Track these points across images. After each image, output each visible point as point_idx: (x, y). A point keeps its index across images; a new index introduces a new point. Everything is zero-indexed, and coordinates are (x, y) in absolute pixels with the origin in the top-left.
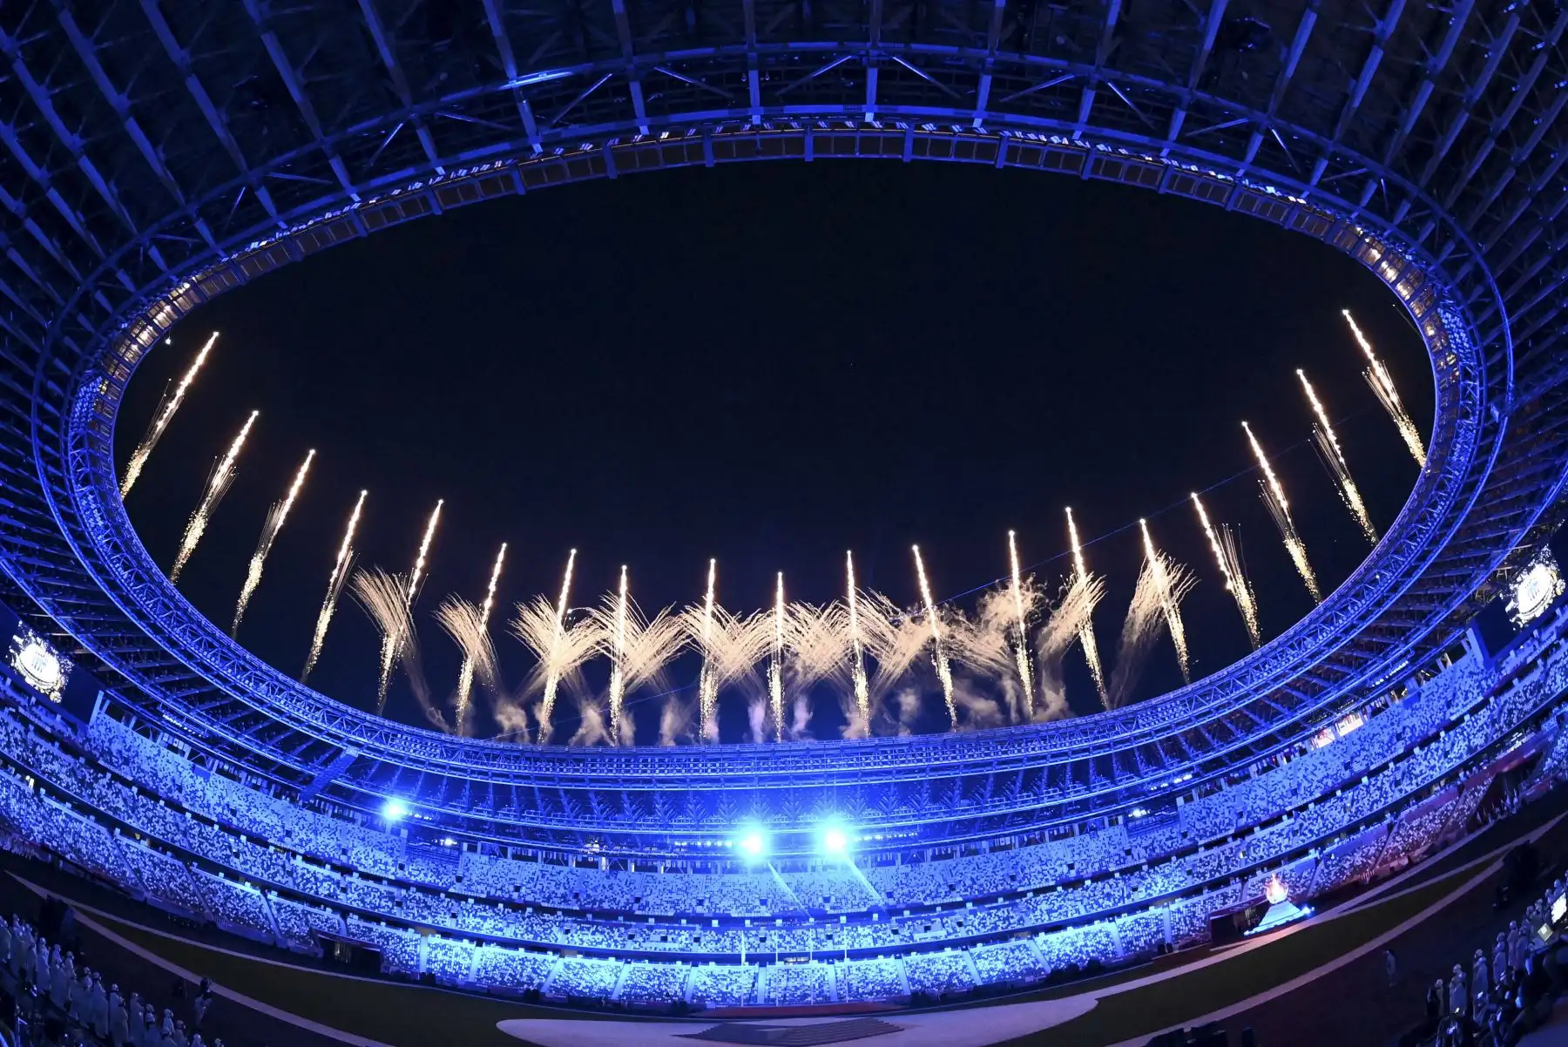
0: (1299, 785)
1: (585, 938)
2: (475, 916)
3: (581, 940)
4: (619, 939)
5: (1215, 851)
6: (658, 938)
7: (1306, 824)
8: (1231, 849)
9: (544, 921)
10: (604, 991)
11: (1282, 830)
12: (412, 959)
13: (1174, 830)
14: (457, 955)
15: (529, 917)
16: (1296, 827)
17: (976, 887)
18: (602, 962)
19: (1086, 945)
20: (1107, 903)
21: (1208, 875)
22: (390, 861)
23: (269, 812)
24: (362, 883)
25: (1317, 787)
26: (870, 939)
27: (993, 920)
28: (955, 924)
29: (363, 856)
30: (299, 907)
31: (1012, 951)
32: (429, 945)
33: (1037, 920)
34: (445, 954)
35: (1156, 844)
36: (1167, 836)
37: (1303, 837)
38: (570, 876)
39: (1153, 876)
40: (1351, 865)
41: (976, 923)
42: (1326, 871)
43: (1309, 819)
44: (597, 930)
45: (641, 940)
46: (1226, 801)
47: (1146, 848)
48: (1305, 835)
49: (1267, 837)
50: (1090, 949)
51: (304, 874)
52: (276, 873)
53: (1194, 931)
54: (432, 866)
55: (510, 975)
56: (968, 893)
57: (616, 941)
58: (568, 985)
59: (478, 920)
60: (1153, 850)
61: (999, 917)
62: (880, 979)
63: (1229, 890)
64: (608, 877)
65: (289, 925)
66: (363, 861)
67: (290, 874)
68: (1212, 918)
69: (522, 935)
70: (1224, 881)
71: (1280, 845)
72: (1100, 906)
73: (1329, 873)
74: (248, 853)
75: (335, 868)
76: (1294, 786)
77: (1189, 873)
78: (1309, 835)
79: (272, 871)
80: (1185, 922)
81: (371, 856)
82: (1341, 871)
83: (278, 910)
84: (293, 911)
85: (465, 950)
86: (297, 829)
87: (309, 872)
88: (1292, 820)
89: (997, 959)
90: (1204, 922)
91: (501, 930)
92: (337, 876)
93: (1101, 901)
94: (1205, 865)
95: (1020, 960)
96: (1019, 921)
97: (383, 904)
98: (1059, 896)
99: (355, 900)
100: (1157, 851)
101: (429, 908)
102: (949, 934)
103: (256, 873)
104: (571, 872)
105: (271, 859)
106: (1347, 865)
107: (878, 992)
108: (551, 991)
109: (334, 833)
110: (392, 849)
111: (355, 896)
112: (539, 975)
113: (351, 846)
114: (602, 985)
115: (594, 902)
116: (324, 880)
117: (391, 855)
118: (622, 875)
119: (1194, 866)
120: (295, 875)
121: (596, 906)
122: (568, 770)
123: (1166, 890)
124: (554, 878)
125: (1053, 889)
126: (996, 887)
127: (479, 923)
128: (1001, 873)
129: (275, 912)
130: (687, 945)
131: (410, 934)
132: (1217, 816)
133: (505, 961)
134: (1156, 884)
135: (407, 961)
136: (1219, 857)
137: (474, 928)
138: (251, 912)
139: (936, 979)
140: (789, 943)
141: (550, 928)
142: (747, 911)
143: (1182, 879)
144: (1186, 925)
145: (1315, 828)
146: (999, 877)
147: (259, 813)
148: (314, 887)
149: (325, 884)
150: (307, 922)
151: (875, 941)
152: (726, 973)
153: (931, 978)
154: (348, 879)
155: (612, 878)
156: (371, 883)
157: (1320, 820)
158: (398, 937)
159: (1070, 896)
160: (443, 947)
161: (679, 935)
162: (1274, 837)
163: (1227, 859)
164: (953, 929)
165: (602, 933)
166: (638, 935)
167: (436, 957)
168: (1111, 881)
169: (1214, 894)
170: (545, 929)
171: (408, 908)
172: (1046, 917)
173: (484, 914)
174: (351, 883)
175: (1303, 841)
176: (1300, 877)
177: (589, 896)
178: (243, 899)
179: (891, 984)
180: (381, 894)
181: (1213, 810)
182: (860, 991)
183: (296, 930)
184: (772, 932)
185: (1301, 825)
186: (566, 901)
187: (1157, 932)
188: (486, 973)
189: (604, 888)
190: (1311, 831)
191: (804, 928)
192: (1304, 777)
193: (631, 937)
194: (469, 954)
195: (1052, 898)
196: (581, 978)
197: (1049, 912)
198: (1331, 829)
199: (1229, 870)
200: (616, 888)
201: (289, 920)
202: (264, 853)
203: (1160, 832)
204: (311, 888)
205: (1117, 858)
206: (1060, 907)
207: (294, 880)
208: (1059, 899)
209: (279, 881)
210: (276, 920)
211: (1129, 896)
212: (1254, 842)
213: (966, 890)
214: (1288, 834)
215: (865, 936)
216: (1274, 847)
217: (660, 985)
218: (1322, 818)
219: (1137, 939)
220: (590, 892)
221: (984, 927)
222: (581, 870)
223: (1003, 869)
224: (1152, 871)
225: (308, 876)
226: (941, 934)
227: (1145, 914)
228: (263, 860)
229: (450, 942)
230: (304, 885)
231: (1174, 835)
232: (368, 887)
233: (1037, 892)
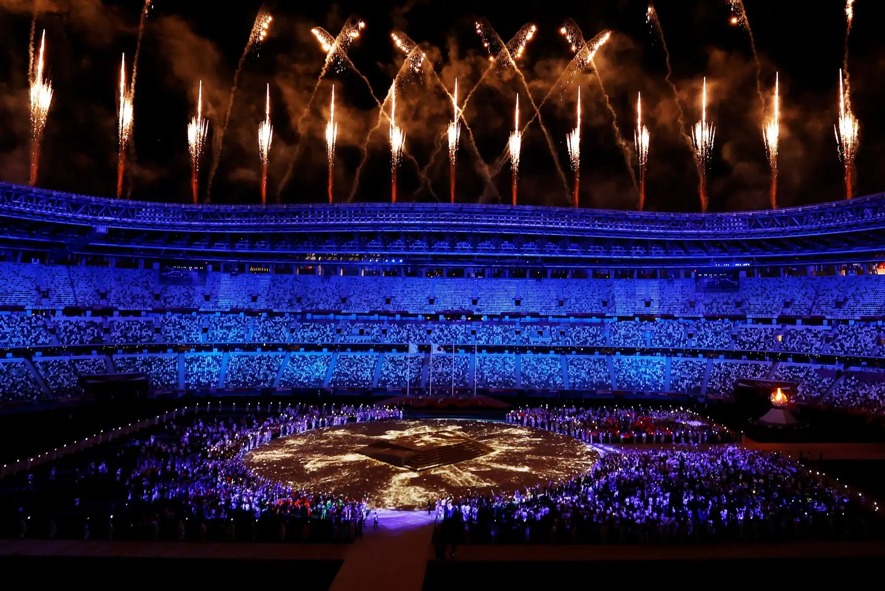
0: (846, 300)
1: (306, 335)
2: (222, 328)
3: (303, 337)
4: (330, 334)
5: (761, 326)
6: (357, 331)
7: (840, 337)
8: (773, 329)
9: (275, 323)
10: (318, 380)
11: (819, 332)
12: (173, 378)
13: (732, 298)
14: (209, 365)
15: (264, 321)
16: (831, 336)
17: (577, 305)
18: (318, 354)
19: (645, 373)
20: (668, 342)
21: (747, 346)
22: (146, 294)
23: (20, 279)
24: (121, 320)
25: (860, 310)
26: (500, 338)
27: (585, 335)
28: (559, 333)
29: (121, 295)
30: (66, 359)
31: (595, 363)
32: (185, 360)
33: (615, 342)
34: (199, 366)
35: (714, 305)
36: (725, 301)
37: (832, 347)
38: (295, 282)
39: (707, 330)
40: (865, 395)
41: (573, 335)
42: (843, 387)
43: (845, 333)
44: (314, 327)
45: (346, 333)
46: (780, 287)
47: (706, 305)
48: (836, 347)
49: (805, 332)
50: (647, 377)
51: (66, 328)
52: (38, 335)
53: (724, 390)
54: (184, 290)
55: (251, 375)
56: (571, 310)
57: (328, 336)
58: (293, 378)
59: (225, 331)
60: (711, 309)
61: (590, 334)
62: (503, 371)
63: (762, 365)
64: (323, 282)
65: (59, 381)
66: (122, 300)
67: (52, 331)
68: (740, 384)
69: (259, 338)
70: (761, 356)
71: (812, 345)
72: (662, 343)
73: (844, 391)
74: (5, 326)
75: (95, 313)
76: (841, 299)
77: (734, 337)
78: (839, 349)
79: (34, 335)
80: (721, 378)
81: (128, 292)
82: (855, 395)
83: (46, 370)
84: (61, 366)
85: (214, 358)
86: (53, 286)
87: (71, 324)
88: (830, 328)
89: (583, 368)
90: (733, 384)
91: (242, 336)
92: (98, 320)
93: (663, 338)
94: (748, 336)
95: (598, 373)
96: (603, 340)
97: (144, 334)
98: (635, 326)
99: (118, 338)
100: (714, 311)
101: (183, 328)
102: (553, 341)
103: (18, 343)
104: (295, 279)
105: (30, 323)
106: (861, 393)
107: (500, 383)
108: (280, 385)
109: (91, 280)
110: (147, 282)
111: (118, 334)
112: (272, 371)
113: (108, 288)
114: (317, 374)
115: (312, 305)
116: (88, 327)
117: (147, 288)
118: (333, 279)
119: (740, 333)
120: (57, 332)
121: (314, 308)
122: (287, 221)
123: (713, 346)
124: (283, 286)
125: (632, 319)
126: (591, 309)
127: (225, 333)
128: (597, 297)
129: (42, 373)
130: (377, 336)
131: (170, 355)
132: (769, 298)
133: (247, 362)
134: (707, 337)
135: (168, 381)
136: (761, 333)
137: (222, 338)
138: (19, 383)
139: (539, 378)
140: (446, 336)
141: (280, 329)
142: (420, 309)
143: (727, 341)
144: (720, 382)
145: (847, 345)
146: (595, 301)
147: (9, 284)
148: (78, 337)
149: (89, 331)
150: (76, 370)
151: (503, 340)
152: (402, 358)
153: (536, 376)
154: (109, 319)
155: (326, 282)
156: (131, 318)
157: (853, 340)
158: (160, 360)
159: (643, 328)
160: (197, 360)
161: (372, 328)
162: (811, 335)
163: (767, 337)
164: (557, 337)
165: (318, 329)
166: (344, 329)
167: (192, 371)
168: (675, 324)
169: (750, 362)
170: (277, 331)
171: (166, 332)
172: (622, 341)
173: (229, 324)
174: (113, 322)
175: (832, 351)
176: (820, 381)
177: (309, 299)
178: (7, 372)
179: (509, 377)
180: (141, 325)
181: (767, 292)
182: (489, 380)
183: (66, 383)
184: (436, 326)
185: (836, 335)
186: (292, 306)
187: (697, 380)
188: (232, 377)
189: (320, 290)
190: (842, 346)
191: (457, 323)
192: (853, 295)
193: (339, 331)
194: (218, 361)
195: (630, 325)
196: (303, 370)
197: (626, 337)
198: (860, 352)
199: (765, 348)
200: (329, 291)
201: (58, 376)
202: (22, 320)
203: (721, 294)
204: (76, 339)
205: (683, 307)
206: (634, 335)
207: (57, 336)
208: (635, 328)
209: (43, 343)
210: (45, 381)
211: (684, 342)
212: (792, 332)
213: (570, 307)
214: (822, 338)
215: (497, 334)
216: (807, 345)
217: (357, 371)
218: (856, 338)
219: (682, 380)
220: (310, 296)
221: (578, 340)
222: (303, 276)
223: (599, 294)
224: (707, 325)
225: (71, 327)
226: (547, 340)
227: (694, 360)
228: (23, 327)
229: (203, 354)
230: (69, 338)
231: (730, 302)
232: (129, 322)
233: (621, 319)
